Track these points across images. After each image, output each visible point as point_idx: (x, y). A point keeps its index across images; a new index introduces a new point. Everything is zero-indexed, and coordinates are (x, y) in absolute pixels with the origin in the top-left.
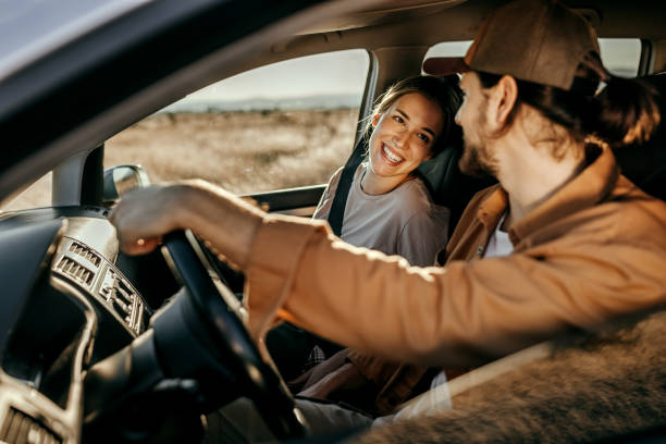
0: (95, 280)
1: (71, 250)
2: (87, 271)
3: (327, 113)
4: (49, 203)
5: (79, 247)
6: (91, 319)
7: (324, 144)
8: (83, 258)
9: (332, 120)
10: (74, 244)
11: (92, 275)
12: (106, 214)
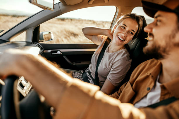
4: (25, 40)
12: (38, 46)
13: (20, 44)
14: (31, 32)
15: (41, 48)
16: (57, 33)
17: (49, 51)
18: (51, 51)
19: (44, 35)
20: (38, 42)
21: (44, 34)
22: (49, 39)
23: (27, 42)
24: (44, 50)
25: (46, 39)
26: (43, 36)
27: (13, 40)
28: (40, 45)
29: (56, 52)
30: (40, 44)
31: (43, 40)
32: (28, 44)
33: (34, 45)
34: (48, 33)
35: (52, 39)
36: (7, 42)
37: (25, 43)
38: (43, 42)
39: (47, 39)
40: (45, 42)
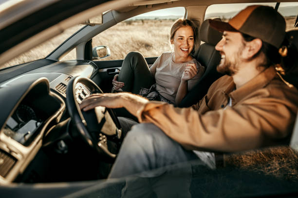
1: (66, 80)
4: (75, 59)
10: (69, 77)
12: (91, 64)
13: (71, 63)
14: (82, 48)
15: (95, 67)
16: (121, 46)
17: (105, 70)
18: (108, 70)
19: (99, 50)
20: (91, 59)
21: (97, 49)
22: (105, 54)
23: (78, 61)
24: (99, 69)
25: (101, 55)
26: (98, 52)
27: (62, 60)
29: (114, 70)
30: (94, 62)
31: (97, 56)
32: (80, 63)
33: (86, 63)
34: (103, 47)
35: (108, 55)
36: (56, 62)
37: (76, 62)
38: (97, 59)
39: (103, 56)
40: (100, 59)
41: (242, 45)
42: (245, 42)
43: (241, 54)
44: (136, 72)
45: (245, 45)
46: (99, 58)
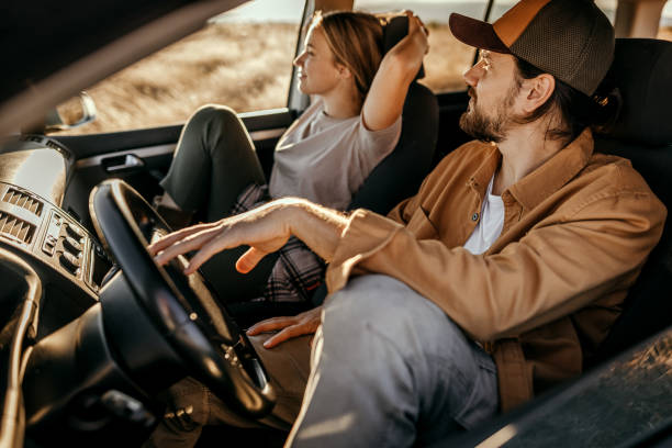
0: (37, 235)
1: (6, 199)
2: (26, 224)
3: (257, 27)
5: (17, 193)
6: (35, 285)
7: (256, 56)
8: (22, 209)
9: (262, 33)
10: (11, 190)
11: (33, 228)
12: (51, 144)
18: (104, 161)
22: (80, 118)
24: (77, 158)
28: (57, 142)
29: (122, 160)
33: (36, 143)
35: (88, 118)
40: (68, 131)
41: (514, 83)
42: (522, 79)
43: (511, 104)
44: (216, 160)
45: (519, 85)
46: (64, 127)
